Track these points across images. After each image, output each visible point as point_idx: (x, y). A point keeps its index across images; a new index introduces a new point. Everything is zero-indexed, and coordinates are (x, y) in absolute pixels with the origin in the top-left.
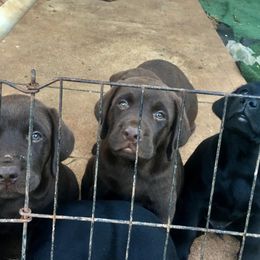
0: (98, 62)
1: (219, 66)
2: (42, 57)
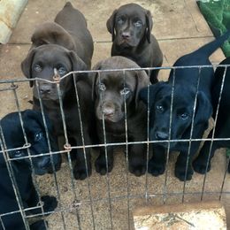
0: (98, 18)
1: (184, 8)
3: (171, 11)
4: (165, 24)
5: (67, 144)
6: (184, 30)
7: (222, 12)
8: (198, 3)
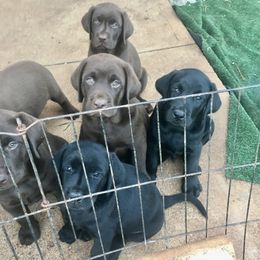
0: (65, 34)
1: (160, 14)
2: (16, 40)
3: (146, 19)
4: (141, 34)
5: (45, 201)
6: (163, 39)
7: (201, 15)
8: (174, 7)
